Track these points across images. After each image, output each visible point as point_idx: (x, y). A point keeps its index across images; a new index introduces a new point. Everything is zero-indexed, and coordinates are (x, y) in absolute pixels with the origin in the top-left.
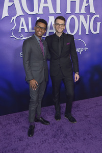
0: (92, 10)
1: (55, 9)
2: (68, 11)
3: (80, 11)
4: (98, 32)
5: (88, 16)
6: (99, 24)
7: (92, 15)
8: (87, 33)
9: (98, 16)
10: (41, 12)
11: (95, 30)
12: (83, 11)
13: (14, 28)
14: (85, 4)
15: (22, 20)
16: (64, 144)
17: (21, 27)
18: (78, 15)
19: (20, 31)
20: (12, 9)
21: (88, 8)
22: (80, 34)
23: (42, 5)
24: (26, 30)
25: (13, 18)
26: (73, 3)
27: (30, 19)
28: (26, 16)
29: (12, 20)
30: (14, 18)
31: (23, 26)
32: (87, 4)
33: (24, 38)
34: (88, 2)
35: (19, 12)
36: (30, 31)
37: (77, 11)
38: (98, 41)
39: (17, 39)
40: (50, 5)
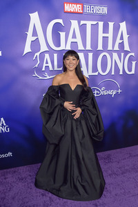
0: (127, 48)
1: (85, 45)
2: (100, 47)
3: (113, 48)
4: (133, 72)
5: (122, 54)
6: (134, 63)
7: (127, 53)
8: (121, 73)
9: (133, 54)
10: (68, 48)
11: (130, 70)
12: (116, 48)
13: (37, 66)
14: (118, 41)
15: (47, 56)
17: (45, 65)
18: (110, 52)
19: (43, 69)
20: (35, 44)
21: (121, 45)
22: (113, 73)
23: (70, 39)
24: (51, 68)
25: (36, 54)
26: (105, 39)
27: (55, 55)
28: (51, 52)
29: (35, 56)
30: (38, 54)
31: (47, 63)
32: (121, 41)
33: (48, 78)
34: (122, 38)
35: (44, 48)
36: (56, 68)
37: (110, 48)
38: (132, 83)
39: (41, 78)
40: (79, 40)
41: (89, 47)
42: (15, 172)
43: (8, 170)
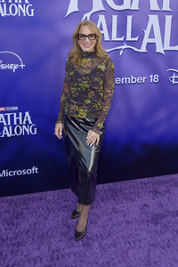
10: (135, 6)
15: (102, 19)
16: (169, 252)
25: (85, 15)
27: (115, 18)
29: (84, 18)
41: (166, 7)
42: (41, 199)
43: (31, 195)
